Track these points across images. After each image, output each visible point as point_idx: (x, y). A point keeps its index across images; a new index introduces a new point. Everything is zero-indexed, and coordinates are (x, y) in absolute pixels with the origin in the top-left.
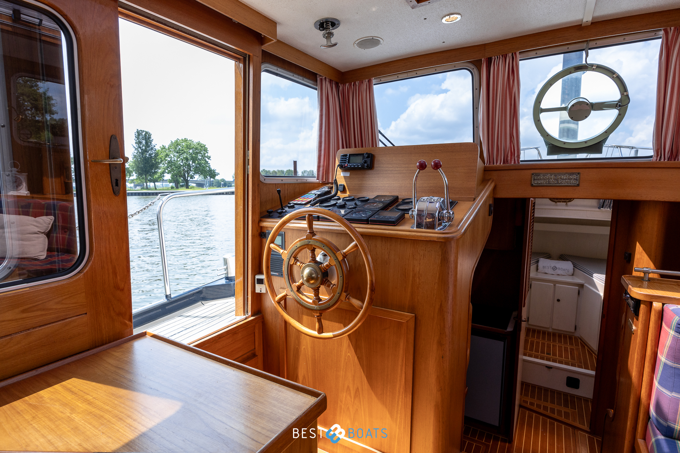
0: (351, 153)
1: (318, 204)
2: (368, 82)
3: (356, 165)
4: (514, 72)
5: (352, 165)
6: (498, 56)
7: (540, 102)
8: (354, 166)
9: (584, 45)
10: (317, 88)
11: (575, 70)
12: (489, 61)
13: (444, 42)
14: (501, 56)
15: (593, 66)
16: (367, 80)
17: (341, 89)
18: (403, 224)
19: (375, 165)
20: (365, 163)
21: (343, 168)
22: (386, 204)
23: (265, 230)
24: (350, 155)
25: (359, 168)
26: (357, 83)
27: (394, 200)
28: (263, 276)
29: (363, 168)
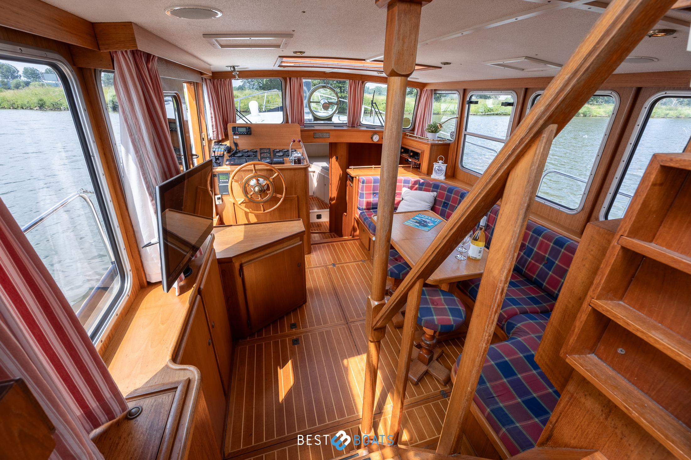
1: (233, 156)
2: (229, 80)
4: (301, 86)
5: (240, 133)
7: (310, 99)
8: (242, 133)
12: (290, 79)
14: (295, 78)
15: (328, 87)
17: (212, 82)
18: (286, 163)
19: (253, 133)
20: (248, 132)
21: (235, 134)
22: (270, 153)
23: (216, 173)
24: (238, 127)
25: (245, 134)
26: (223, 80)
27: (270, 151)
28: (220, 196)
29: (247, 134)
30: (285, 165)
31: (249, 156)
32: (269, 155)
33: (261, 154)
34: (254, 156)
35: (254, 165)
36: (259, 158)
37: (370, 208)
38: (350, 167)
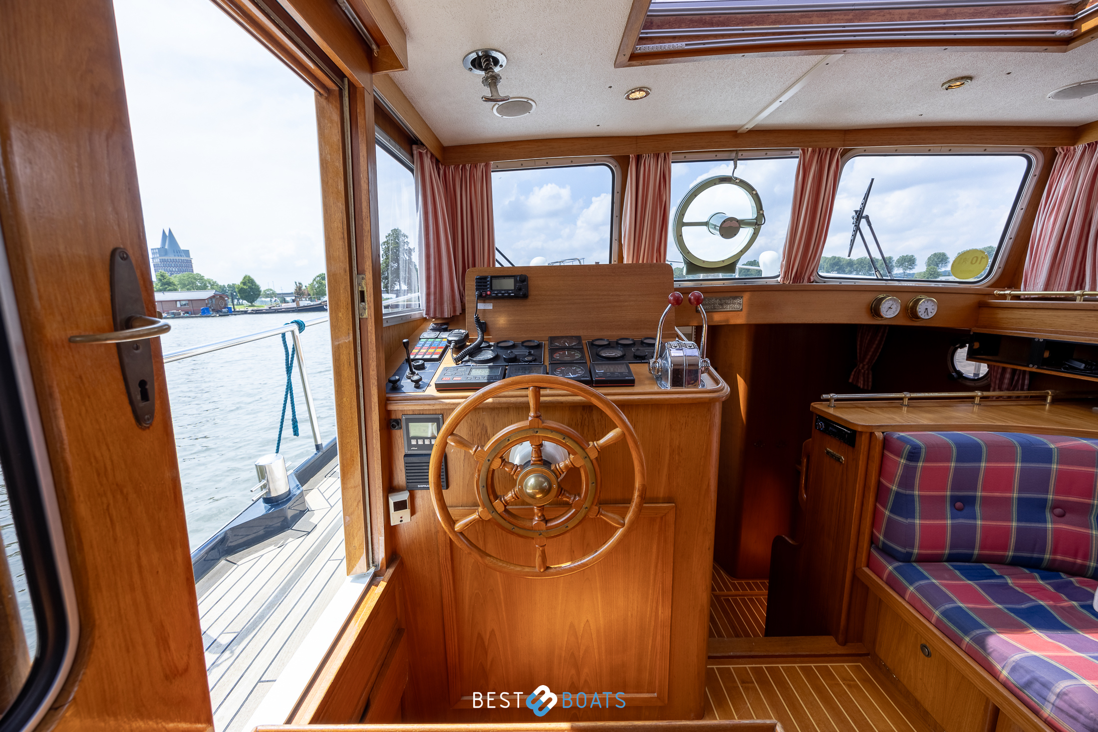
0: (493, 275)
1: (467, 358)
2: (484, 167)
3: (505, 293)
4: (665, 178)
5: (498, 293)
6: (649, 155)
7: (683, 215)
8: (502, 293)
9: (733, 155)
10: (414, 167)
11: (719, 182)
12: (638, 158)
13: (599, 125)
14: (652, 154)
15: (737, 179)
16: (483, 164)
17: (442, 172)
18: (642, 383)
19: (533, 292)
20: (520, 289)
21: (482, 298)
22: (581, 350)
23: (399, 416)
24: (492, 277)
25: (510, 297)
26: (468, 168)
27: (580, 343)
28: (404, 496)
29: (516, 297)
30: (636, 389)
31: (514, 360)
32: (578, 355)
33: (553, 351)
34: (530, 358)
35: (537, 390)
36: (547, 363)
37: (943, 555)
38: (825, 396)
